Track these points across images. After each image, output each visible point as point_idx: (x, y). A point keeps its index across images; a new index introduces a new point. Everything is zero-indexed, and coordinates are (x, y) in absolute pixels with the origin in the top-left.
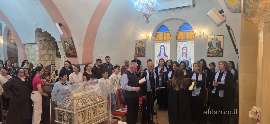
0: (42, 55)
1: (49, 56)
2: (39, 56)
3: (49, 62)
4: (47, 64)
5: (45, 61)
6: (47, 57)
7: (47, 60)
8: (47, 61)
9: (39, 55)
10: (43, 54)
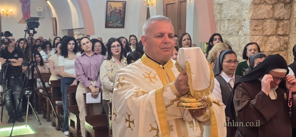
0: (259, 19)
1: (275, 23)
2: (250, 22)
3: (273, 39)
4: (270, 45)
5: (266, 39)
6: (269, 26)
7: (270, 36)
8: (271, 38)
9: (252, 19)
10: (260, 17)
